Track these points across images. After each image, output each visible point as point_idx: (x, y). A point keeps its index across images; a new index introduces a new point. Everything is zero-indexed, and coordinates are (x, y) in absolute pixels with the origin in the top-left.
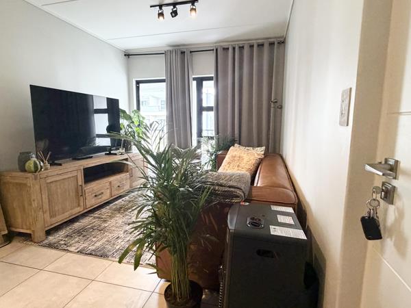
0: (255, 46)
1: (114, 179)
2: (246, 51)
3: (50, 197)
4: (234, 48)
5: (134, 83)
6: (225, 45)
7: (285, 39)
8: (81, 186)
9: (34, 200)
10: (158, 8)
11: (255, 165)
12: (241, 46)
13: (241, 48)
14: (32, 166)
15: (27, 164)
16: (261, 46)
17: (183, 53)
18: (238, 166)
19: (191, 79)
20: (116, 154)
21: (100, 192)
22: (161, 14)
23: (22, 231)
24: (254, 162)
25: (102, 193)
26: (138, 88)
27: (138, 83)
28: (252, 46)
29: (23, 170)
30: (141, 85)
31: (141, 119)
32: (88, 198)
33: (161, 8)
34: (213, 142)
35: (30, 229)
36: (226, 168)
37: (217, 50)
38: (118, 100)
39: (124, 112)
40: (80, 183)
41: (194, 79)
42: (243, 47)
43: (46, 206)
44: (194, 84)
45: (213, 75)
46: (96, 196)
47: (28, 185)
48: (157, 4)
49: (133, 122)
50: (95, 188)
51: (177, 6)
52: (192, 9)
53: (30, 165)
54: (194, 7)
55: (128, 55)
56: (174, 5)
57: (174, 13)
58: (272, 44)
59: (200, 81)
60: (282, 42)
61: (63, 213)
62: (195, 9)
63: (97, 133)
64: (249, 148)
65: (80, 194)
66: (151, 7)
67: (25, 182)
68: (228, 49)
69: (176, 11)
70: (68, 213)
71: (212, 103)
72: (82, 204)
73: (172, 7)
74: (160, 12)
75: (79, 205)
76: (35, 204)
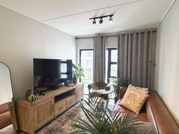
0: (140, 34)
1: (68, 99)
2: (134, 36)
3: (38, 113)
4: (128, 35)
5: (79, 51)
6: (123, 33)
7: (156, 30)
8: (53, 105)
9: (30, 117)
10: (93, 19)
11: (145, 101)
12: (132, 33)
13: (132, 34)
14: (31, 98)
15: (29, 97)
16: (143, 33)
17: (102, 37)
18: (134, 100)
19: (106, 49)
20: (69, 86)
21: (61, 107)
22: (94, 22)
23: (24, 130)
24: (143, 99)
25: (63, 107)
26: (80, 53)
27: (81, 50)
28: (137, 34)
29: (27, 100)
30: (82, 52)
31: (81, 68)
32: (56, 111)
33: (94, 20)
34: (116, 80)
35: (27, 130)
36: (127, 100)
37: (119, 35)
38: (72, 60)
39: (74, 65)
40: (52, 104)
41: (107, 49)
42: (133, 34)
43: (36, 119)
44: (107, 52)
45: (117, 47)
46: (59, 109)
47: (28, 108)
48: (93, 18)
49: (78, 70)
50: (59, 105)
51: (103, 18)
52: (110, 20)
53: (30, 98)
54: (111, 18)
55: (77, 38)
56: (101, 17)
57: (101, 22)
58: (149, 32)
59: (110, 50)
60: (155, 31)
61: (44, 121)
62: (112, 19)
63: (61, 72)
64: (138, 88)
65: (52, 109)
66: (90, 19)
67: (27, 107)
68: (125, 35)
69: (102, 20)
70: (46, 120)
71: (116, 61)
72: (53, 114)
73: (100, 19)
74: (94, 21)
75: (51, 115)
76: (30, 119)
